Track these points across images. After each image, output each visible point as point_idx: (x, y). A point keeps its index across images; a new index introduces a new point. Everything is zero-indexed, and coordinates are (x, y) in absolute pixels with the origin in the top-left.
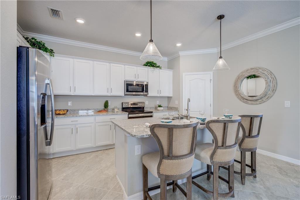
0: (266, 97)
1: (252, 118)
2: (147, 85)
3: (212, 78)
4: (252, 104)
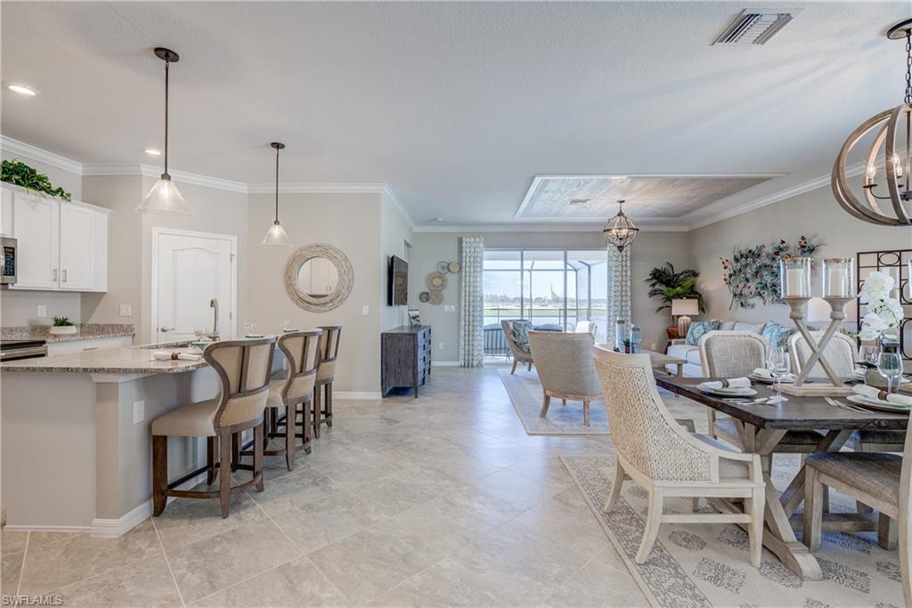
0: (339, 299)
1: (329, 330)
2: (13, 249)
3: (235, 252)
4: (318, 312)
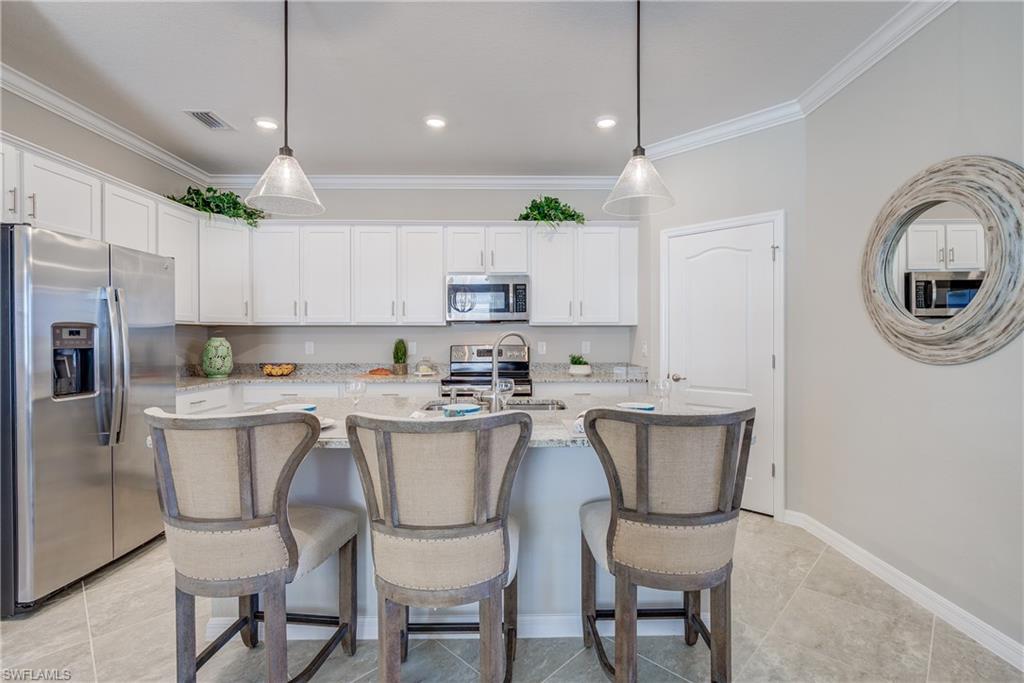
3: (780, 242)
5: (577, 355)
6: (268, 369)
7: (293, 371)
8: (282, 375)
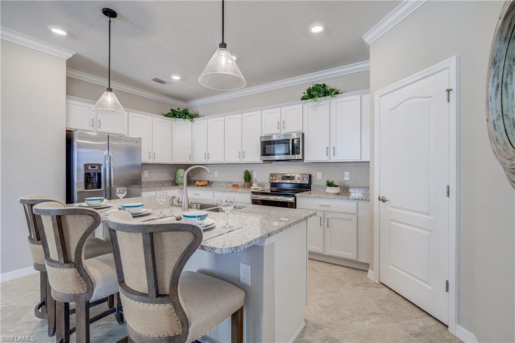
2: (299, 138)
3: (453, 85)
5: (330, 181)
6: (197, 183)
7: (209, 184)
8: (202, 186)
